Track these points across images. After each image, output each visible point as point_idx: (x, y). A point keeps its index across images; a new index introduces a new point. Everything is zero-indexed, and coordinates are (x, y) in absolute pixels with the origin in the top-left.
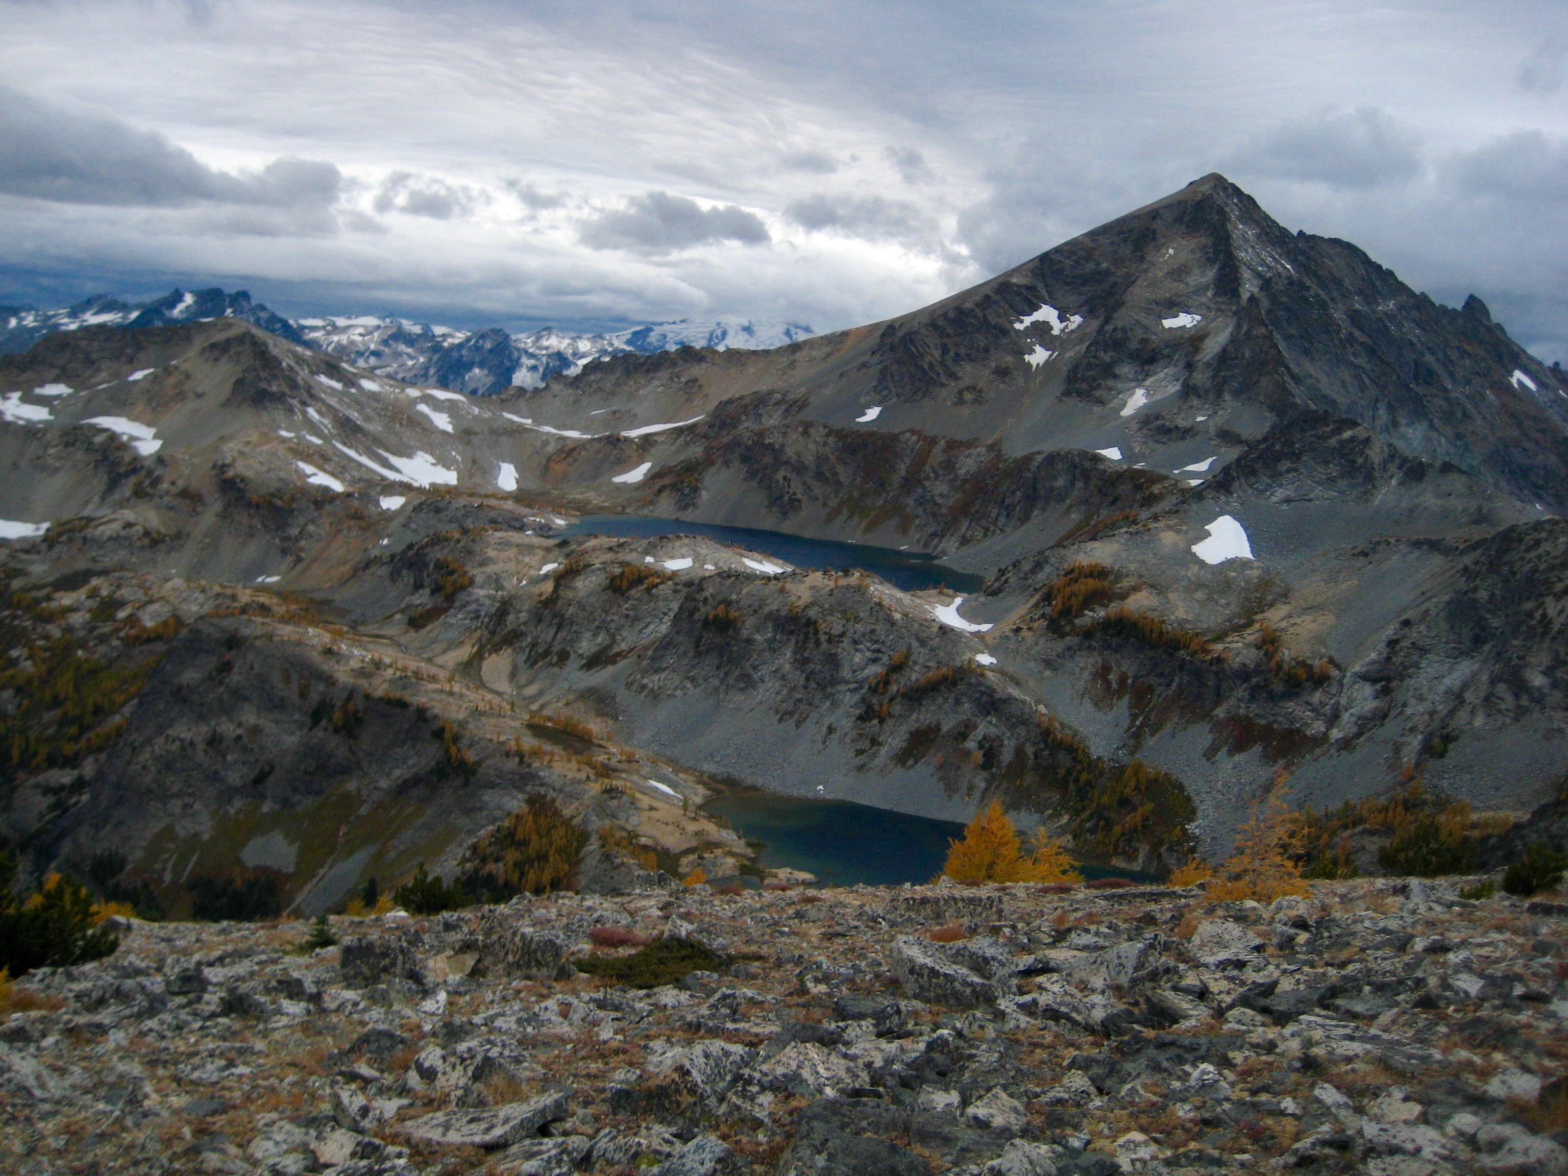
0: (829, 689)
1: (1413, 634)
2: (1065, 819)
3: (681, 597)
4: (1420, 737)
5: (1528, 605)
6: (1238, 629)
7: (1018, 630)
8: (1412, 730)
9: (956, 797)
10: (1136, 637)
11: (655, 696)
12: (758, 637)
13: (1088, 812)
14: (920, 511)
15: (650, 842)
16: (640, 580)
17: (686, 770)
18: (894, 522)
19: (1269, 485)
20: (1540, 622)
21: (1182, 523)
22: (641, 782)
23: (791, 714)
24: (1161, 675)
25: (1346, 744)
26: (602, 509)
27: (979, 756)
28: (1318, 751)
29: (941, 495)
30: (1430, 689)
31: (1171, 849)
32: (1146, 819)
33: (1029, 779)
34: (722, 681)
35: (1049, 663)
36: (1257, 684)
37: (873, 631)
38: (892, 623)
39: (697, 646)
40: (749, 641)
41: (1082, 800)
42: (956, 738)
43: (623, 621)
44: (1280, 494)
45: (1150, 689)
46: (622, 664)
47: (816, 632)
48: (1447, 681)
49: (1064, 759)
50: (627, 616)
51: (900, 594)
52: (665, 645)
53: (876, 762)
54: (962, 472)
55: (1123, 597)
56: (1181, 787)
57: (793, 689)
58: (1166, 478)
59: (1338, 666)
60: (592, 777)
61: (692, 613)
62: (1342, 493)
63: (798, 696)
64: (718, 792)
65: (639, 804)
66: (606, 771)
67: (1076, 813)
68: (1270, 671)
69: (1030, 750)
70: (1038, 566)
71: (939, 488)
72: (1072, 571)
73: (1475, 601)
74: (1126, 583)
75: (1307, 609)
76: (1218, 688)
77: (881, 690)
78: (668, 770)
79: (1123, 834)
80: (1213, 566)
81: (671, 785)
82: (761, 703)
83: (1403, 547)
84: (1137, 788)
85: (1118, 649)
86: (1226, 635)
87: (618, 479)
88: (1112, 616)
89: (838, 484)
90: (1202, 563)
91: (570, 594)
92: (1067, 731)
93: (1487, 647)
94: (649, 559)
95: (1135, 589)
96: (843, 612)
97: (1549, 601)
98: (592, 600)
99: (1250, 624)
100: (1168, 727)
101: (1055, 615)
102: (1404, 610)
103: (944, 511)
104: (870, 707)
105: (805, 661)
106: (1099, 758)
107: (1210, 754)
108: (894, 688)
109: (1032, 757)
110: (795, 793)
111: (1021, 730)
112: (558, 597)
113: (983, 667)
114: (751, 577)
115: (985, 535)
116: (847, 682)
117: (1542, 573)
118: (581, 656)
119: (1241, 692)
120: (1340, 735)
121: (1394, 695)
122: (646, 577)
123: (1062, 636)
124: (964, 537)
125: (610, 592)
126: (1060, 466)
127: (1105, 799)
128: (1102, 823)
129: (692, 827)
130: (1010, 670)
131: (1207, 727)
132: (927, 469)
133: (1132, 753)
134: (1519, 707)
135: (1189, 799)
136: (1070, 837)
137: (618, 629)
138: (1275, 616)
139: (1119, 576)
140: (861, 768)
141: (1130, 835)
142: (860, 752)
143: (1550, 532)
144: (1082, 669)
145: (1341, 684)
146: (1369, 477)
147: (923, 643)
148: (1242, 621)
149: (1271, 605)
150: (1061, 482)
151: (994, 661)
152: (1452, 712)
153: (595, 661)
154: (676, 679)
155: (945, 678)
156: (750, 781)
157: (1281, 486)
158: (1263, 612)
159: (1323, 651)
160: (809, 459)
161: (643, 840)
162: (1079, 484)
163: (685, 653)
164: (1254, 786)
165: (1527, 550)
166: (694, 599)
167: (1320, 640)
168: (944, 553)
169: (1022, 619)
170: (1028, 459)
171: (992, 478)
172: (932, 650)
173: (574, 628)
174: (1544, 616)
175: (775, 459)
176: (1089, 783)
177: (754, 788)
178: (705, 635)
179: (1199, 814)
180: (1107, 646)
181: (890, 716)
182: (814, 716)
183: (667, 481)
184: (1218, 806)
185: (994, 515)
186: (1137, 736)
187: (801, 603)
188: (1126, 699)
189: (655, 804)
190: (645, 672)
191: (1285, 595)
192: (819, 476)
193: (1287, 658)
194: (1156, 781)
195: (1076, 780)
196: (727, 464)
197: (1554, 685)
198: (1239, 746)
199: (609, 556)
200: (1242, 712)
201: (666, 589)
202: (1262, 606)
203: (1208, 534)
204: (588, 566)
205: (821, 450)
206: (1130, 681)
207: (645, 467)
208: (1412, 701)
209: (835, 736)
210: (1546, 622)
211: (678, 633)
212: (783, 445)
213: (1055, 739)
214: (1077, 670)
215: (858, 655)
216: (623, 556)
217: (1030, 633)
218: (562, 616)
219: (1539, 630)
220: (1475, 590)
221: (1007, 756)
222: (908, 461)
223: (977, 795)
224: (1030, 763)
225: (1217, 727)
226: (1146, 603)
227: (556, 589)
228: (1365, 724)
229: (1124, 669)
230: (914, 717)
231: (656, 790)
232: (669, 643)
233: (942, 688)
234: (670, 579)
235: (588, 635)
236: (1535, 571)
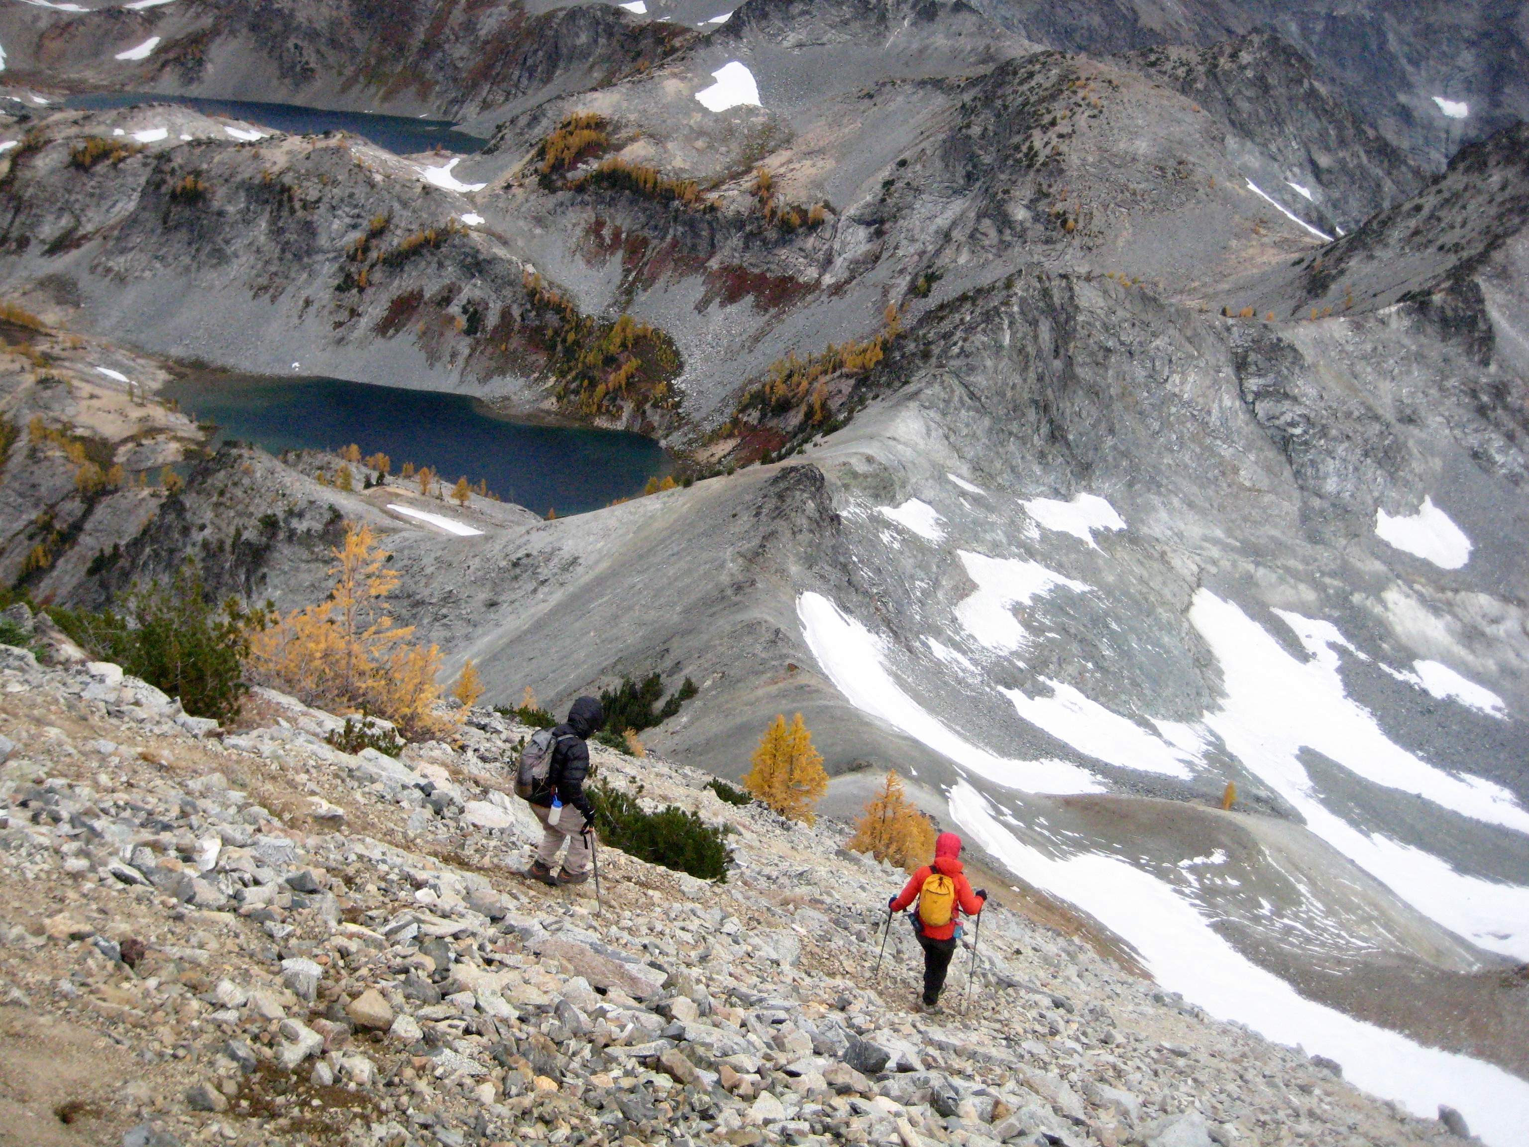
0: (306, 260)
1: (908, 174)
2: (552, 380)
3: (149, 170)
4: (908, 278)
5: (1017, 139)
6: (735, 177)
7: (508, 187)
8: (901, 272)
9: (438, 365)
10: (630, 189)
11: (121, 279)
12: (231, 209)
13: (574, 373)
14: (440, 77)
15: (86, 433)
16: (105, 154)
17: (149, 355)
18: (413, 89)
19: (781, 29)
20: (1026, 155)
21: (688, 70)
22: (87, 370)
23: (265, 288)
24: (656, 228)
25: (838, 289)
26: (96, 87)
27: (462, 322)
28: (809, 298)
29: (462, 59)
30: (922, 230)
31: (655, 406)
32: (631, 376)
33: (515, 342)
34: (194, 258)
35: (539, 221)
36: (751, 232)
37: (351, 195)
38: (372, 185)
39: (165, 223)
40: (221, 214)
41: (568, 361)
42: (439, 304)
43: (88, 199)
44: (792, 38)
45: (645, 242)
46: (86, 247)
47: (291, 199)
48: (939, 221)
49: (552, 319)
50: (92, 195)
51: (386, 155)
52: (132, 222)
53: (357, 334)
54: (483, 33)
55: (619, 148)
56: (669, 342)
57: (267, 262)
58: (688, 30)
59: (833, 211)
60: (27, 367)
61: (158, 186)
62: (854, 35)
63: (273, 269)
64: (181, 376)
65: (78, 394)
66: (48, 359)
67: (563, 374)
68: (764, 217)
69: (516, 312)
70: (535, 120)
71: (460, 51)
72: (569, 123)
73: (969, 137)
74: (624, 134)
75: (809, 154)
76: (712, 239)
77: (360, 256)
78: (120, 355)
79: (607, 393)
80: (716, 114)
81: (126, 371)
82: (234, 279)
83: (908, 88)
84: (624, 345)
85: (612, 203)
86: (723, 182)
87: (122, 56)
88: (605, 169)
89: (354, 51)
90: (705, 111)
91: (28, 174)
92: (555, 291)
93: (978, 185)
94: (118, 132)
95: (633, 139)
96: (320, 176)
97: (1037, 134)
98: (53, 179)
99: (748, 170)
100: (660, 283)
101: (547, 170)
102: (901, 151)
103: (464, 75)
104: (348, 276)
105: (281, 231)
106: (588, 317)
107: (701, 307)
108: (374, 255)
109: (519, 319)
110: (268, 372)
111: (507, 292)
112: (15, 178)
113: (466, 227)
114: (224, 144)
115: (507, 99)
116: (325, 252)
117: (1033, 105)
118: (43, 242)
119: (736, 240)
120: (833, 280)
121: (886, 237)
122: (111, 151)
123: (553, 190)
124: (484, 101)
125: (72, 169)
126: (582, 22)
127: (590, 359)
128: (586, 383)
129: (136, 413)
130: (499, 229)
131: (700, 279)
132: (447, 31)
133: (624, 309)
134: (1002, 241)
135: (677, 354)
136: (554, 400)
137: (83, 210)
138: (773, 163)
139: (617, 128)
140: (340, 341)
141: (614, 395)
142: (339, 325)
143: (1044, 64)
144: (574, 225)
145: (835, 228)
146: (883, 18)
147: (405, 205)
148: (742, 168)
149: (772, 152)
150: (583, 39)
151: (482, 221)
152: (938, 252)
153: (58, 246)
154: (144, 258)
155: (427, 241)
156: (219, 363)
157: (793, 30)
158: (763, 158)
159: (819, 195)
160: (321, 25)
161: (79, 432)
162: (602, 41)
163: (153, 231)
164: (744, 337)
165: (1021, 83)
166: (161, 172)
167: (818, 184)
168: (464, 119)
169: (515, 176)
170: (550, 16)
171: (513, 37)
172: (414, 211)
173: (34, 211)
174: (1031, 148)
175: (285, 26)
176: (576, 343)
177: (224, 370)
178: (173, 210)
179: (687, 368)
180: (600, 200)
181: (371, 284)
182: (290, 289)
183: (171, 55)
184: (706, 359)
185: (515, 77)
186: (629, 292)
187: (276, 169)
188: (620, 255)
189: (97, 391)
190: (109, 254)
191: (788, 141)
192: (333, 43)
193: (782, 204)
194: (645, 337)
195: (564, 341)
196: (233, 33)
197: (1036, 219)
198: (732, 297)
199: (74, 130)
200: (736, 262)
201: (134, 162)
202: (764, 152)
203: (715, 81)
204: (48, 142)
205: (335, 13)
206: (624, 236)
207: (153, 42)
208: (905, 242)
209: (312, 309)
210: (1032, 154)
211: (144, 209)
212: (292, 10)
213: (541, 300)
214: (570, 227)
215: (337, 221)
216: (88, 130)
217: (521, 190)
218: (20, 198)
219: (1025, 163)
220: (968, 126)
221: (492, 320)
222: (427, 24)
223: (460, 361)
224: (517, 326)
225: (711, 277)
226: (642, 153)
227: (12, 169)
228: (857, 268)
229: (618, 223)
230: (396, 283)
231: (105, 377)
232: (135, 221)
233: (425, 251)
234: (140, 151)
235: (50, 218)
236: (1026, 103)
